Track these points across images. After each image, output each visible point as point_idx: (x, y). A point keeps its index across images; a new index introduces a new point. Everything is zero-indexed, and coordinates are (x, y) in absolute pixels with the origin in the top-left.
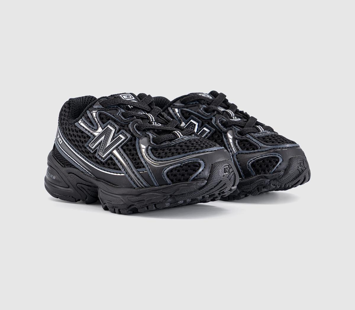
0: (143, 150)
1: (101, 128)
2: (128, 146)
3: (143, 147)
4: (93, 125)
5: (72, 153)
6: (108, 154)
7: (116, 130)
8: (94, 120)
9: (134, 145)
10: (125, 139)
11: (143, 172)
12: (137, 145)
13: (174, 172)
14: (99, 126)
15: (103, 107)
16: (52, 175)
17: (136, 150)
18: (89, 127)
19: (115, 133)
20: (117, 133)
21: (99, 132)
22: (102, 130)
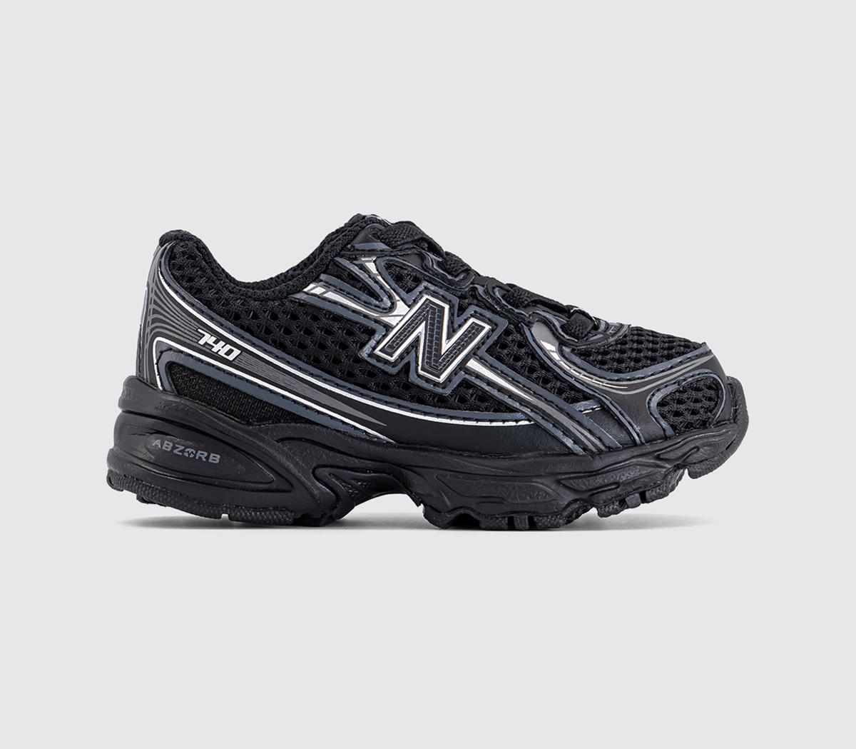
0: (556, 356)
1: (401, 302)
3: (550, 347)
4: (377, 297)
5: (294, 380)
6: (455, 372)
7: (453, 307)
8: (376, 282)
10: (493, 330)
11: (593, 409)
12: (533, 343)
14: (397, 298)
15: (388, 246)
16: (206, 454)
18: (366, 304)
19: (451, 314)
20: (458, 316)
21: (401, 313)
22: (409, 309)
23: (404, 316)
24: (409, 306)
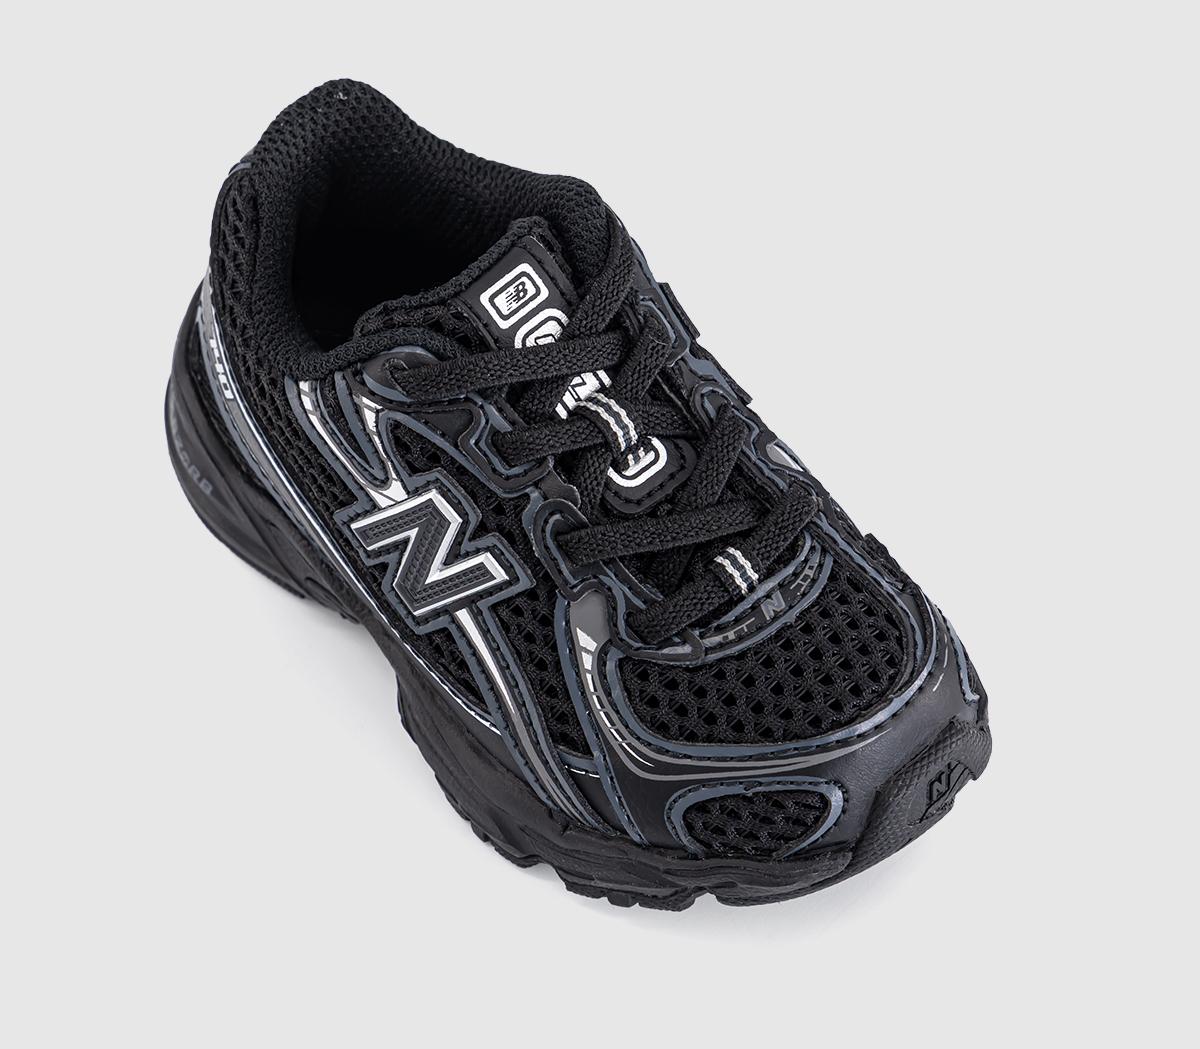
0: (588, 662)
1: (399, 484)
2: (518, 612)
3: (586, 641)
6: (436, 613)
7: (466, 523)
8: (371, 440)
9: (547, 622)
10: (509, 583)
11: (587, 771)
12: (560, 624)
13: (715, 816)
14: (394, 476)
15: (409, 395)
16: (198, 473)
17: (554, 648)
20: (470, 540)
21: (393, 498)
22: (406, 497)
23: (398, 503)
24: (408, 493)
